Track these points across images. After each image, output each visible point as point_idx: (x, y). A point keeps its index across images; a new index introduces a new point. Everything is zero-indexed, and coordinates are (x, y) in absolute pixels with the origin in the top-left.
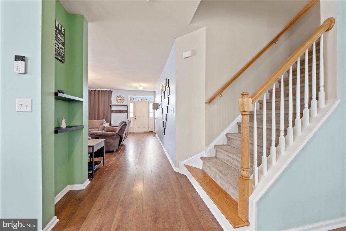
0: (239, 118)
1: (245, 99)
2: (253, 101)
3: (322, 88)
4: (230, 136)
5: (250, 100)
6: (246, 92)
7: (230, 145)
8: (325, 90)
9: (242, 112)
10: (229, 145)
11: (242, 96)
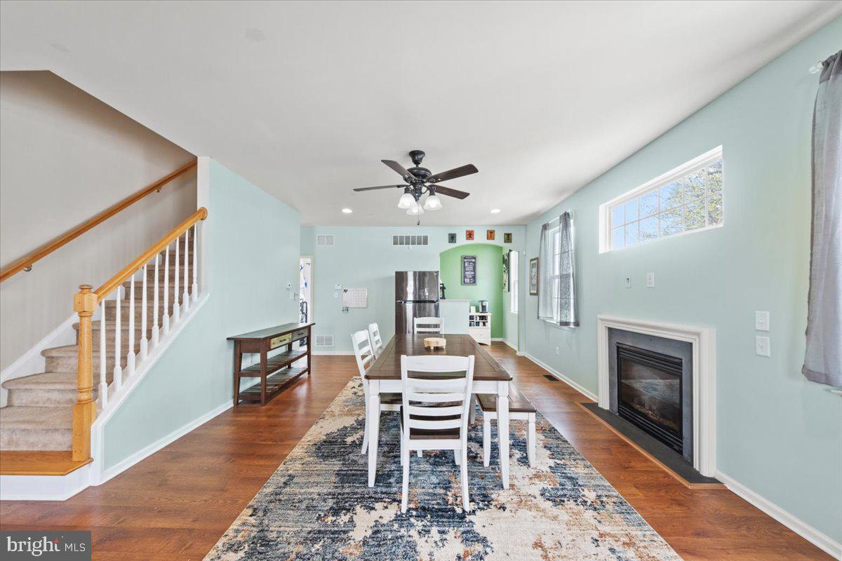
0: (75, 318)
1: (85, 296)
2: (99, 298)
3: (195, 280)
4: (54, 354)
5: (95, 296)
6: (88, 286)
7: (55, 370)
8: (198, 282)
9: (80, 313)
10: (51, 372)
11: (80, 290)
